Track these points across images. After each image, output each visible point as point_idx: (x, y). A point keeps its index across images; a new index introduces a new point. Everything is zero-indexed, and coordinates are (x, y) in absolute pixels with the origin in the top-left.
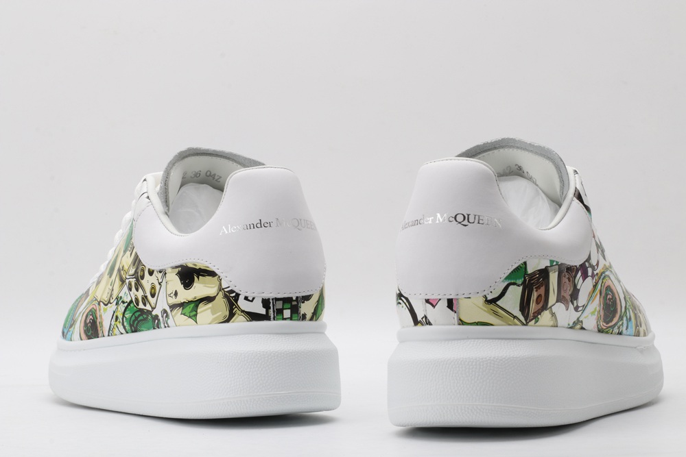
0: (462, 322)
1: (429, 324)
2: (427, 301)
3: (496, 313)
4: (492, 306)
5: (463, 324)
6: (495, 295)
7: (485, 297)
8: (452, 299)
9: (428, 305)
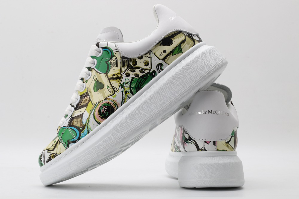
0: (218, 150)
1: (206, 150)
2: (205, 142)
3: (228, 147)
4: (227, 144)
5: (218, 151)
6: (229, 140)
7: (226, 141)
8: (215, 142)
9: (206, 143)
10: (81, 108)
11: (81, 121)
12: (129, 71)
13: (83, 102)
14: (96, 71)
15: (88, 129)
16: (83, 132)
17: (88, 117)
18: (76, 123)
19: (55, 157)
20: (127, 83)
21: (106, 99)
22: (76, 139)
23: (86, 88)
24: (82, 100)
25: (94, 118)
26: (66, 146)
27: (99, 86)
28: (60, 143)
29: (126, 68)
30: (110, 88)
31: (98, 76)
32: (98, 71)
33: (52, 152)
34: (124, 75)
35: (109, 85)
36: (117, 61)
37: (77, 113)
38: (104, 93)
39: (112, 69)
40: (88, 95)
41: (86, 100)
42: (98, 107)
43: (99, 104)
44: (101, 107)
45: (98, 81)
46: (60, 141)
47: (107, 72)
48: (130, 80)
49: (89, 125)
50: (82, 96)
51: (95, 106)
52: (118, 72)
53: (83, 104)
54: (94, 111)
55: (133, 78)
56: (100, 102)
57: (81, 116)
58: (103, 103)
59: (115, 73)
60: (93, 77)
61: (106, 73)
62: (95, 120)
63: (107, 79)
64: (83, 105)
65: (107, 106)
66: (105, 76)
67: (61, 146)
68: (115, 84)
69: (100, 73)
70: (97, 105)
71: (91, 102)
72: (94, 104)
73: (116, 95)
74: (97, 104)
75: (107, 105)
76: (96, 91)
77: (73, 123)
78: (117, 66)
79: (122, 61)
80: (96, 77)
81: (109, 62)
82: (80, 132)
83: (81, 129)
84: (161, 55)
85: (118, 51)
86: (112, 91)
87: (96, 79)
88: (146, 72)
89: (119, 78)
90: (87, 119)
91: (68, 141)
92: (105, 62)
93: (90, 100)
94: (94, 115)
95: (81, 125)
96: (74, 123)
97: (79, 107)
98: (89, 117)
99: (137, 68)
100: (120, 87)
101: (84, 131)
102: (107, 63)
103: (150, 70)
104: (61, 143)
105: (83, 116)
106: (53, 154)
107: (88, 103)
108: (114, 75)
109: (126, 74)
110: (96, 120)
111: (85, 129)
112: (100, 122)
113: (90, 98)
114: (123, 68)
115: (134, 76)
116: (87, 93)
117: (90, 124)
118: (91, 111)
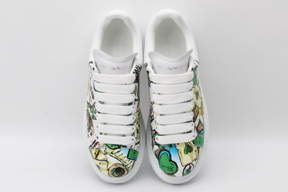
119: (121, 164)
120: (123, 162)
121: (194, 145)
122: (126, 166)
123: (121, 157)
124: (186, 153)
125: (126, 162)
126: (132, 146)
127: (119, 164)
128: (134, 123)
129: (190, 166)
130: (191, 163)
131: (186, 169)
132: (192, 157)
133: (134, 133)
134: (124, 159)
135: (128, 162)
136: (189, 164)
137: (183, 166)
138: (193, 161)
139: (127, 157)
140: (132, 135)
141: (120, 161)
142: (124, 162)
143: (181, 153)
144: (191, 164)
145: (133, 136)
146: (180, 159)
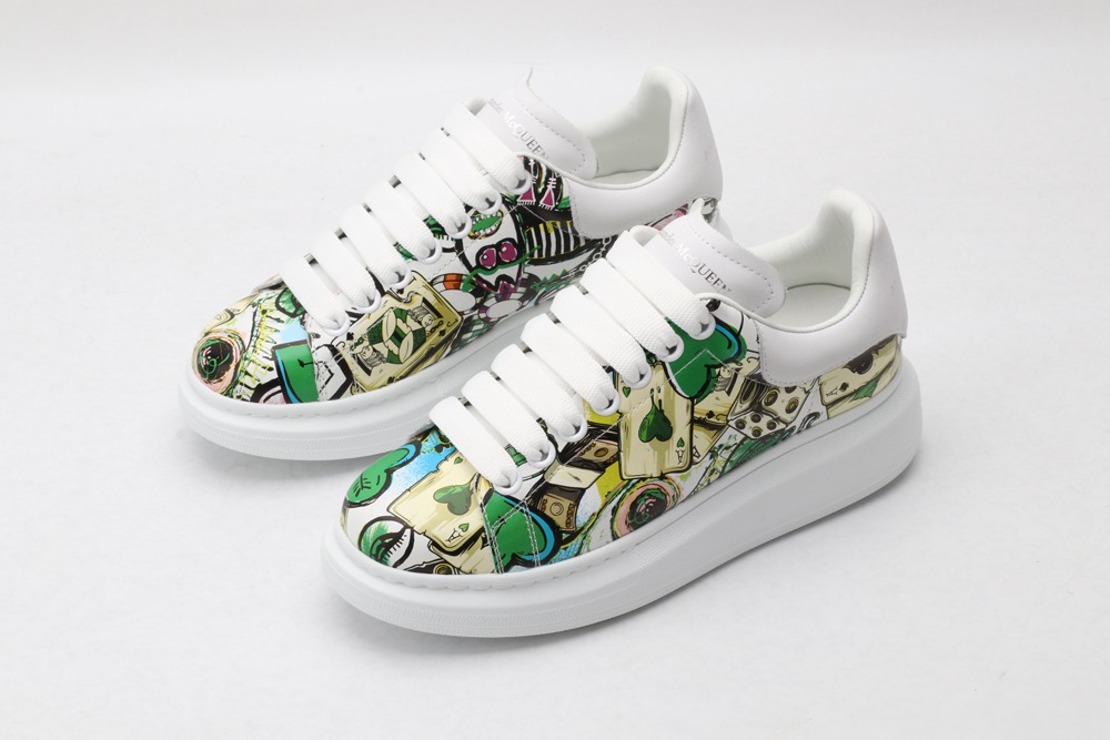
10: (582, 467)
11: (572, 513)
12: (748, 418)
13: (594, 450)
14: (668, 377)
15: (582, 544)
16: (565, 549)
17: (597, 510)
18: (555, 507)
19: (448, 572)
20: (727, 448)
21: (662, 477)
22: (537, 558)
23: (618, 412)
24: (594, 441)
25: (612, 521)
26: (502, 564)
27: (658, 427)
28: (483, 547)
29: (746, 405)
30: (683, 449)
31: (667, 394)
32: (674, 381)
33: (446, 557)
34: (732, 423)
35: (686, 440)
36: (736, 376)
37: (564, 476)
38: (664, 455)
39: (715, 394)
40: (615, 437)
41: (605, 450)
42: (636, 492)
43: (639, 485)
44: (642, 495)
45: (662, 411)
46: (485, 540)
47: (695, 397)
48: (738, 442)
49: (589, 534)
50: (596, 430)
51: (628, 484)
52: (724, 410)
53: (589, 456)
54: (621, 499)
55: (747, 437)
56: (644, 479)
57: (577, 493)
58: (652, 485)
59: (717, 410)
60: (652, 390)
61: (692, 399)
62: (612, 527)
63: (688, 418)
64: (590, 461)
65: (658, 499)
66: (688, 407)
67: (482, 555)
68: (703, 439)
69: (678, 389)
70: (633, 485)
71: (620, 465)
72: (625, 477)
73: (689, 474)
74: (634, 481)
75: (659, 496)
76: (644, 439)
77: (544, 504)
78: (729, 393)
79: (747, 381)
80: (661, 396)
81: (717, 370)
82: (559, 543)
83: (565, 536)
84: (832, 393)
85: (758, 359)
86: (686, 458)
87: (660, 401)
88: (780, 426)
89: (719, 429)
90: (593, 514)
91: (514, 556)
92: (706, 366)
93: (617, 458)
94: (614, 511)
95: (568, 524)
96: (548, 505)
97: (575, 461)
98: (601, 511)
99: (768, 413)
100: (708, 456)
101: (569, 545)
102: (709, 372)
103: (787, 424)
104: (489, 547)
105: (584, 497)
106: (446, 562)
107: (607, 464)
108: (711, 414)
109: (737, 424)
110: (615, 527)
111: (574, 542)
112: (619, 535)
113: (620, 451)
114: (739, 404)
115: (750, 434)
116: (617, 429)
117: (594, 534)
118: (610, 495)
119: (243, 343)
120: (252, 343)
121: (481, 501)
122: (246, 359)
123: (264, 333)
124: (440, 496)
125: (259, 351)
126: (317, 336)
127: (240, 339)
128: (388, 292)
129: (402, 532)
130: (413, 531)
131: (384, 522)
132: (435, 522)
133: (359, 316)
134: (263, 343)
135: (260, 357)
136: (406, 526)
137: (388, 510)
138: (424, 534)
139: (274, 348)
140: (351, 314)
141: (252, 336)
142: (255, 346)
143: (431, 482)
144: (408, 532)
145: (349, 319)
146: (409, 490)
